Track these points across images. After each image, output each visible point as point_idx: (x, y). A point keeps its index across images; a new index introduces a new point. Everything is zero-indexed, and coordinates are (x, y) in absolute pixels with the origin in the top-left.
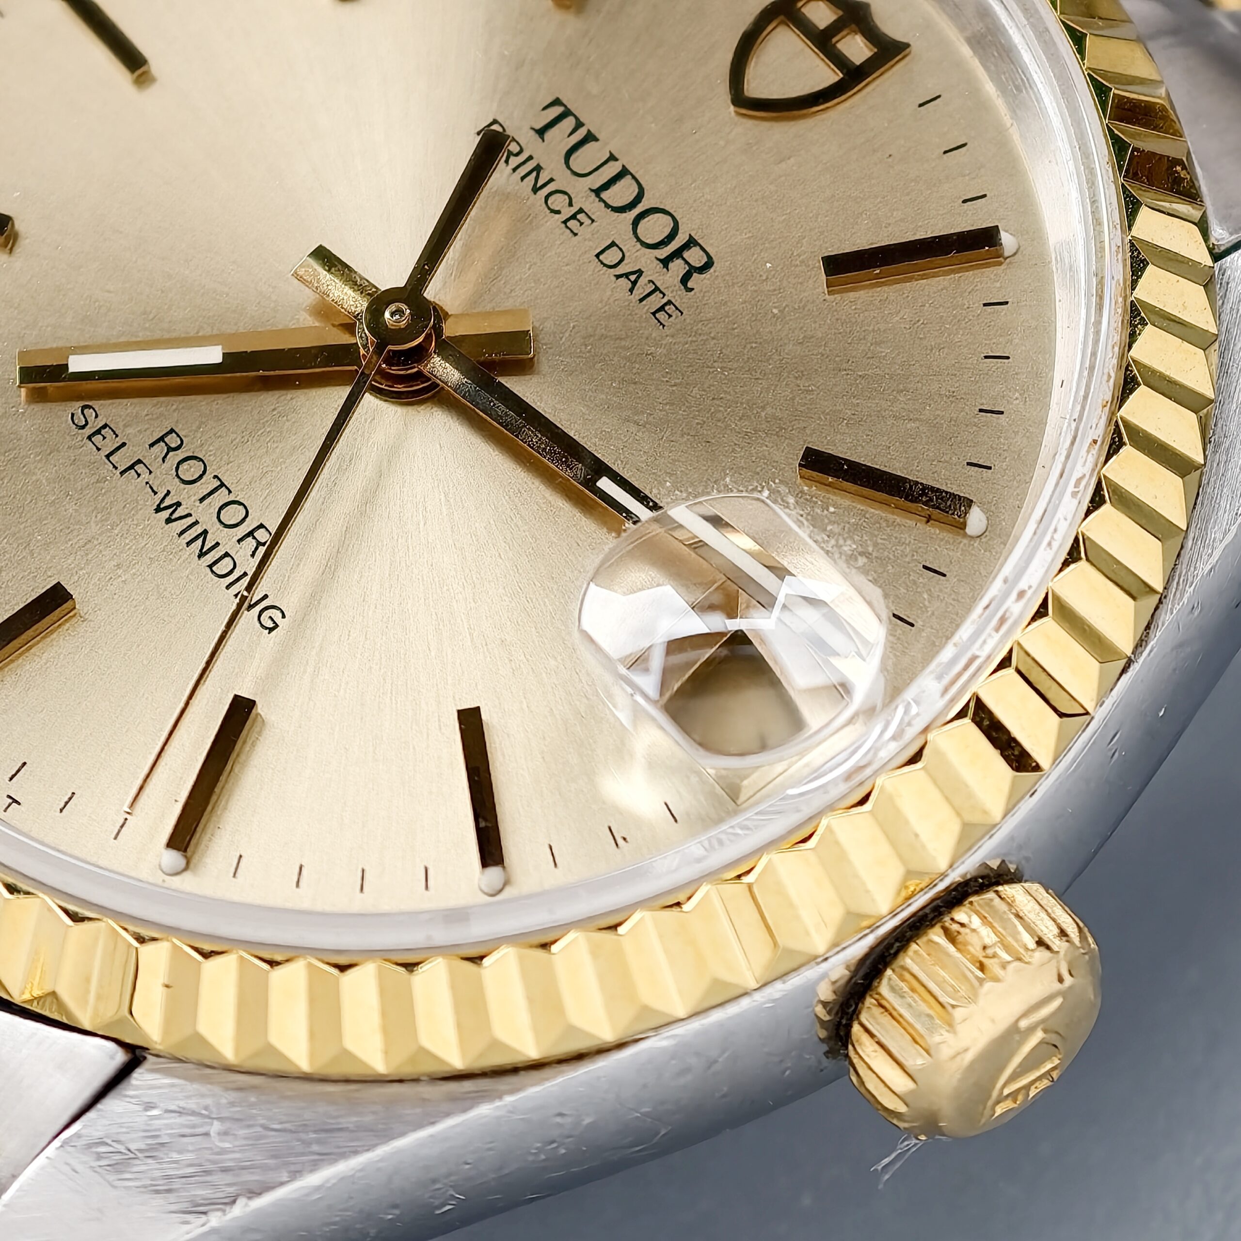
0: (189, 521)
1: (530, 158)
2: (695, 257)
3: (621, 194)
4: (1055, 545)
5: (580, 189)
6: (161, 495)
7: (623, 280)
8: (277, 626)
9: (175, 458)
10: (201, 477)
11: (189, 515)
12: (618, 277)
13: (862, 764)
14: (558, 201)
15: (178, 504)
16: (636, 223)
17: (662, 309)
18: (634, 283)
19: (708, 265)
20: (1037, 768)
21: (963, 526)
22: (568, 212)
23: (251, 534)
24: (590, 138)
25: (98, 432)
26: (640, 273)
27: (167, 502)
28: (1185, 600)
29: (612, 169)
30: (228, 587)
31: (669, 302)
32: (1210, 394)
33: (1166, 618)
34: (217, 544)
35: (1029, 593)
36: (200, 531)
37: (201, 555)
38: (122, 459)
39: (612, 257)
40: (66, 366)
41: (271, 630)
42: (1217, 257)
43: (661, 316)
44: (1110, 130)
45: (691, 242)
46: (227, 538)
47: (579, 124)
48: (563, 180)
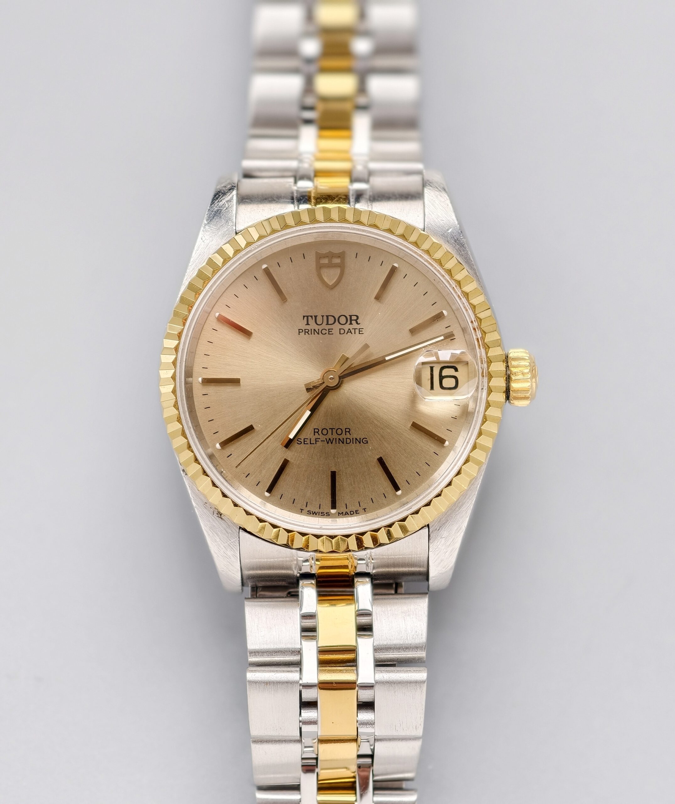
0: (335, 440)
1: (311, 329)
2: (354, 318)
3: (331, 320)
5: (324, 326)
6: (325, 440)
7: (349, 333)
8: (367, 441)
9: (320, 433)
10: (327, 431)
11: (333, 439)
12: (347, 334)
14: (324, 332)
15: (330, 439)
16: (339, 322)
17: (359, 331)
18: (351, 332)
19: (358, 317)
21: (445, 316)
22: (327, 332)
23: (346, 432)
24: (316, 317)
26: (349, 329)
27: (328, 440)
29: (325, 318)
30: (353, 443)
31: (359, 329)
34: (343, 438)
36: (338, 439)
37: (343, 443)
38: (314, 442)
39: (342, 331)
40: (290, 439)
41: (367, 443)
42: (424, 230)
43: (361, 332)
45: (351, 316)
46: (343, 436)
47: (311, 316)
48: (320, 328)
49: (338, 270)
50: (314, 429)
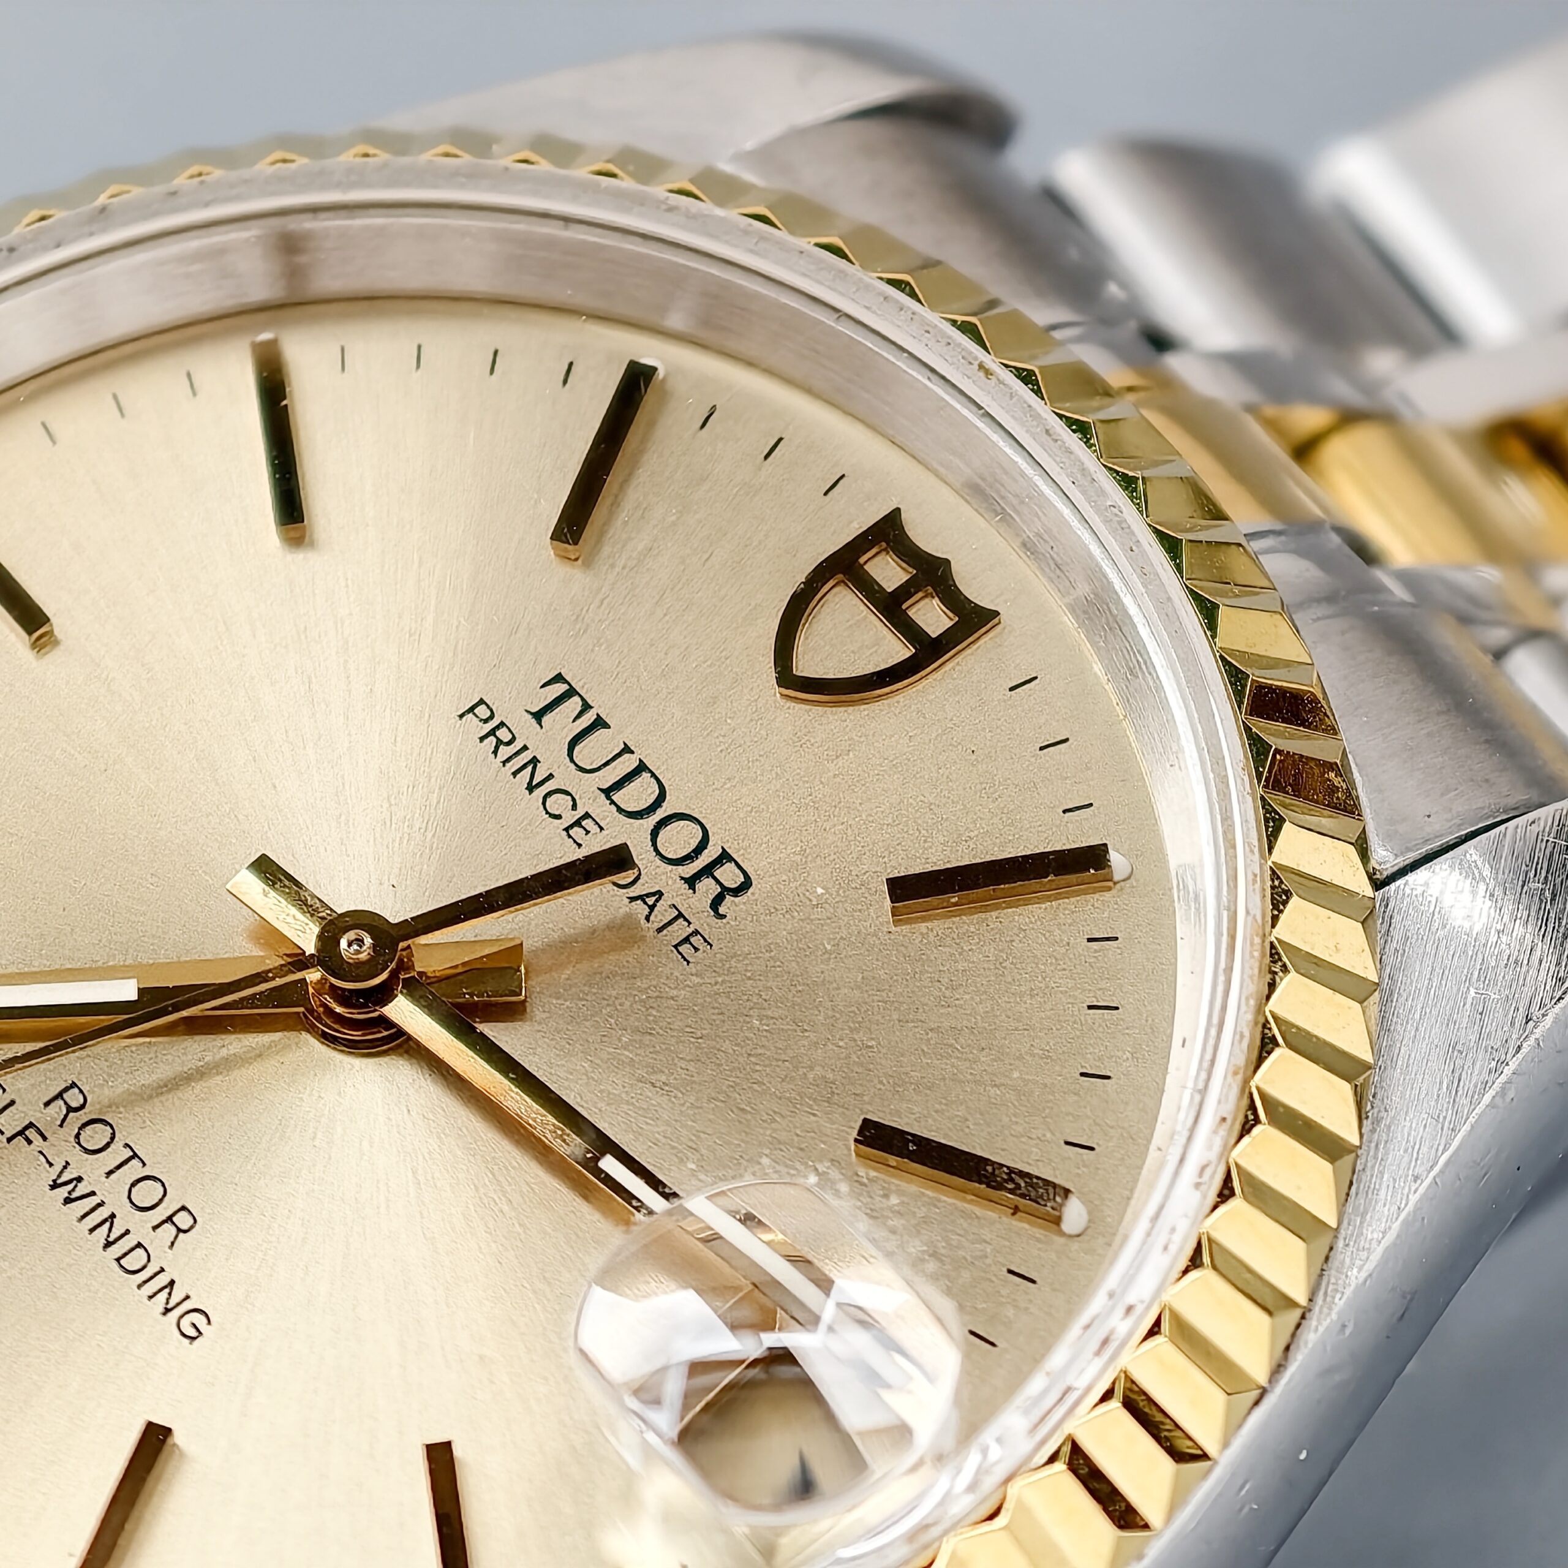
0: (92, 1201)
1: (525, 748)
2: (728, 875)
3: (637, 795)
4: (1173, 1248)
5: (587, 791)
6: (58, 1168)
7: (638, 904)
8: (200, 1334)
9: (76, 1120)
10: (108, 1145)
11: (93, 1193)
12: (632, 899)
13: (930, 1521)
14: (559, 803)
15: (79, 1179)
16: (655, 833)
17: (686, 940)
18: (652, 908)
19: (745, 886)
20: (1146, 1526)
21: (1057, 1221)
22: (569, 817)
23: (170, 1219)
24: (599, 723)
26: (659, 895)
27: (65, 1177)
28: (1334, 1316)
29: (627, 764)
30: (139, 1287)
31: (696, 932)
32: (1367, 1057)
33: (1312, 1336)
34: (127, 1232)
35: (1139, 1309)
36: (106, 1215)
37: (108, 1244)
38: (10, 1122)
41: (193, 1339)
42: (1378, 884)
43: (685, 949)
44: (1247, 728)
45: (724, 857)
46: (140, 1226)
47: (586, 707)
48: (565, 776)
49: (899, 651)
50: (74, 1085)
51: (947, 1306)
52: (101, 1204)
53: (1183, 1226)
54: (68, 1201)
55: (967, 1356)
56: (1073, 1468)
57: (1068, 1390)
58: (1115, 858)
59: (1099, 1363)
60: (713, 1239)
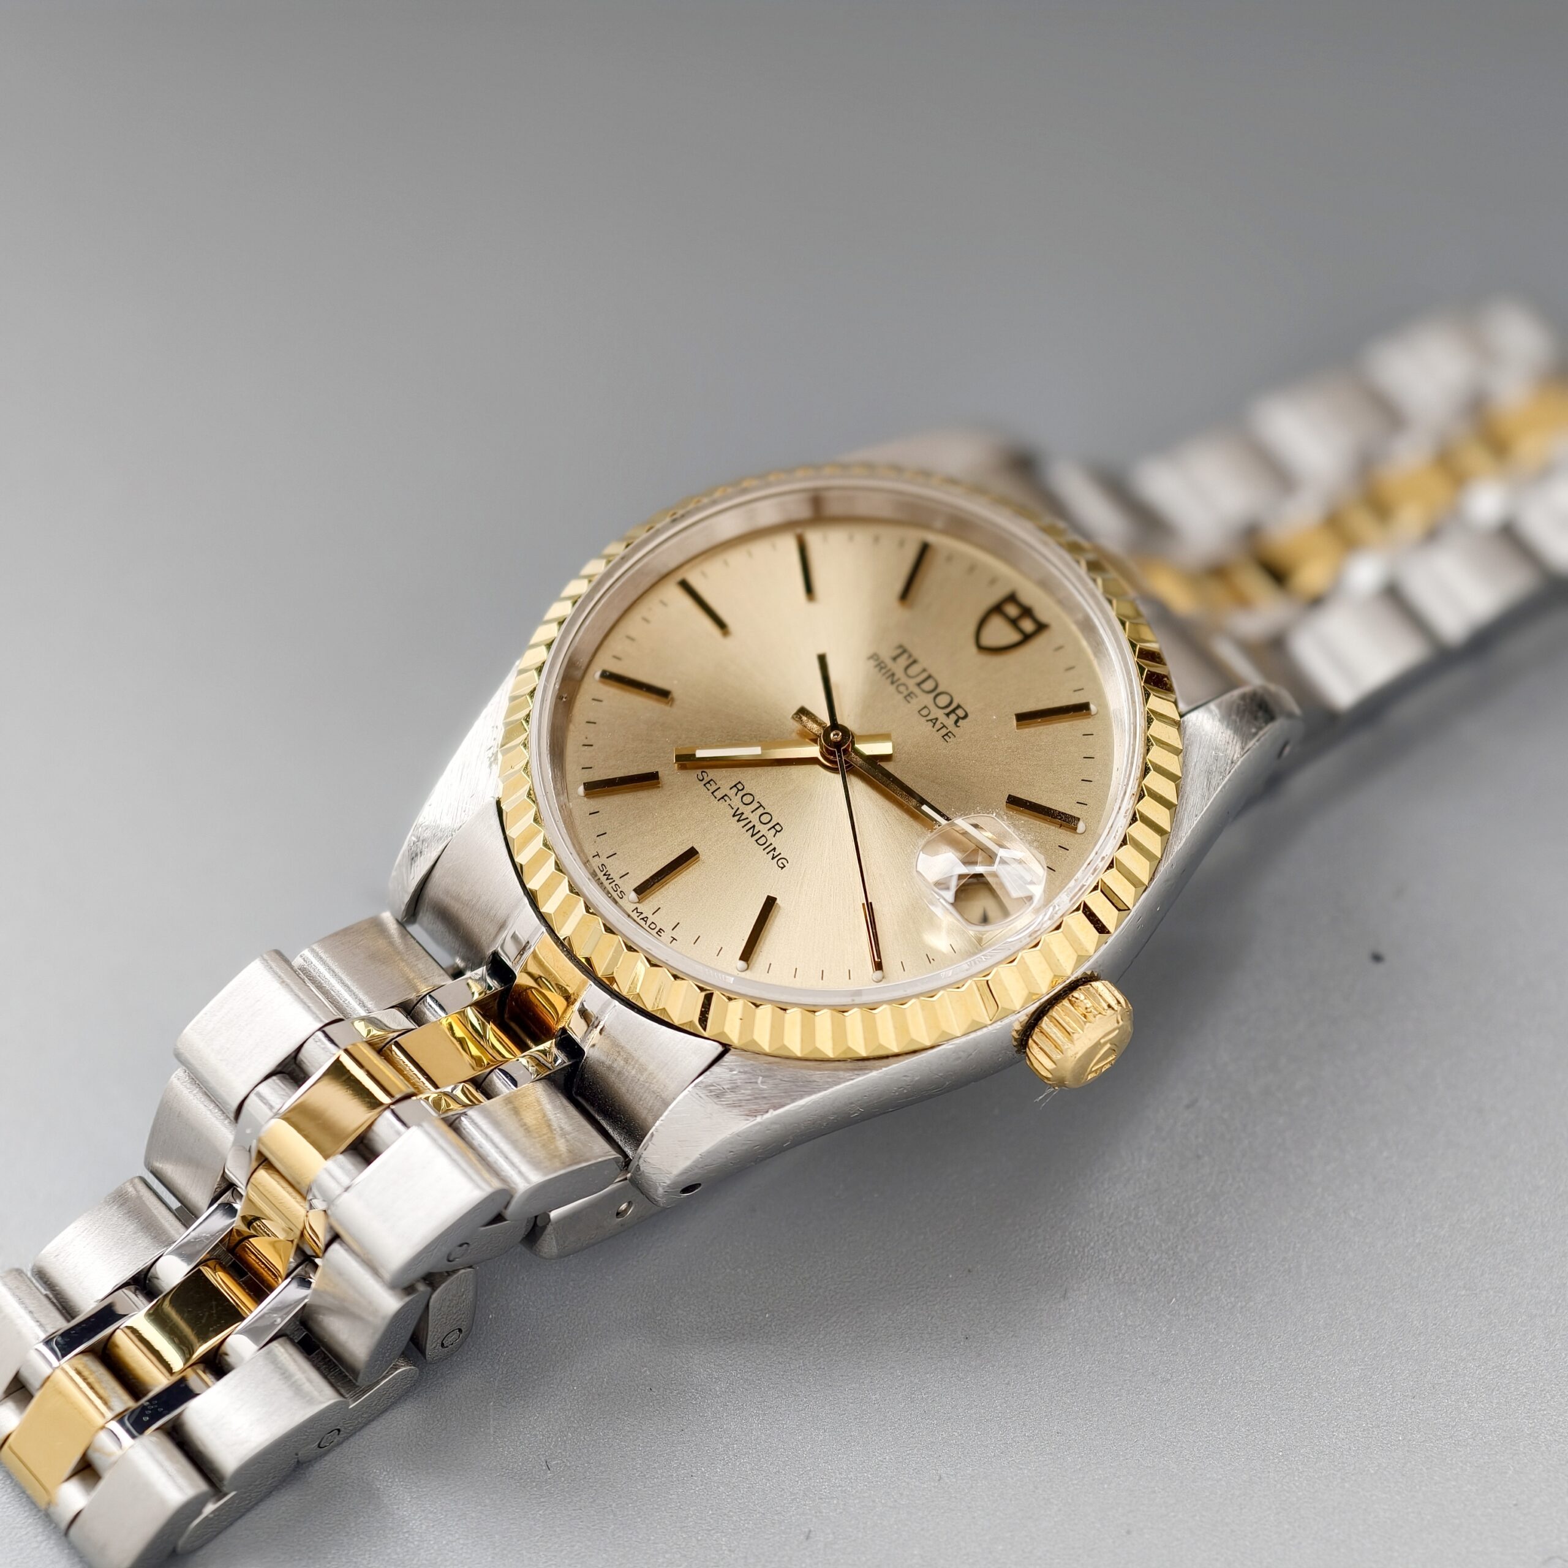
0: (747, 821)
2: (960, 713)
3: (929, 685)
4: (1117, 837)
5: (911, 683)
6: (735, 810)
7: (930, 722)
8: (785, 866)
9: (740, 794)
10: (752, 802)
11: (747, 818)
13: (1036, 929)
15: (743, 813)
16: (935, 698)
17: (947, 734)
18: (934, 724)
19: (966, 716)
20: (1108, 932)
21: (1076, 829)
23: (774, 827)
25: (709, 782)
27: (737, 813)
28: (1169, 861)
29: (924, 675)
30: (764, 850)
31: (950, 732)
32: (1180, 775)
33: (1162, 869)
34: (759, 831)
35: (1106, 858)
36: (751, 825)
37: (752, 836)
38: (719, 794)
39: (925, 712)
40: (694, 755)
41: (782, 868)
42: (1181, 716)
43: (946, 737)
44: (1138, 663)
46: (763, 829)
47: (910, 656)
48: (904, 679)
49: (1015, 637)
50: (740, 782)
51: (1042, 857)
52: (750, 822)
53: (1120, 830)
54: (739, 821)
55: (1049, 874)
56: (1084, 913)
57: (1084, 886)
58: (1093, 707)
59: (1093, 877)
60: (965, 834)
